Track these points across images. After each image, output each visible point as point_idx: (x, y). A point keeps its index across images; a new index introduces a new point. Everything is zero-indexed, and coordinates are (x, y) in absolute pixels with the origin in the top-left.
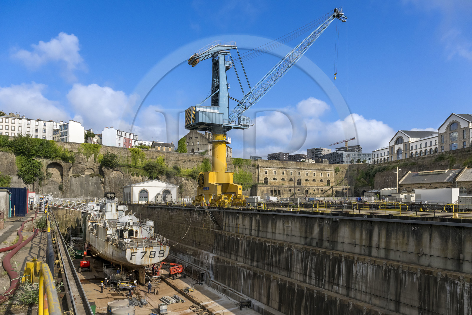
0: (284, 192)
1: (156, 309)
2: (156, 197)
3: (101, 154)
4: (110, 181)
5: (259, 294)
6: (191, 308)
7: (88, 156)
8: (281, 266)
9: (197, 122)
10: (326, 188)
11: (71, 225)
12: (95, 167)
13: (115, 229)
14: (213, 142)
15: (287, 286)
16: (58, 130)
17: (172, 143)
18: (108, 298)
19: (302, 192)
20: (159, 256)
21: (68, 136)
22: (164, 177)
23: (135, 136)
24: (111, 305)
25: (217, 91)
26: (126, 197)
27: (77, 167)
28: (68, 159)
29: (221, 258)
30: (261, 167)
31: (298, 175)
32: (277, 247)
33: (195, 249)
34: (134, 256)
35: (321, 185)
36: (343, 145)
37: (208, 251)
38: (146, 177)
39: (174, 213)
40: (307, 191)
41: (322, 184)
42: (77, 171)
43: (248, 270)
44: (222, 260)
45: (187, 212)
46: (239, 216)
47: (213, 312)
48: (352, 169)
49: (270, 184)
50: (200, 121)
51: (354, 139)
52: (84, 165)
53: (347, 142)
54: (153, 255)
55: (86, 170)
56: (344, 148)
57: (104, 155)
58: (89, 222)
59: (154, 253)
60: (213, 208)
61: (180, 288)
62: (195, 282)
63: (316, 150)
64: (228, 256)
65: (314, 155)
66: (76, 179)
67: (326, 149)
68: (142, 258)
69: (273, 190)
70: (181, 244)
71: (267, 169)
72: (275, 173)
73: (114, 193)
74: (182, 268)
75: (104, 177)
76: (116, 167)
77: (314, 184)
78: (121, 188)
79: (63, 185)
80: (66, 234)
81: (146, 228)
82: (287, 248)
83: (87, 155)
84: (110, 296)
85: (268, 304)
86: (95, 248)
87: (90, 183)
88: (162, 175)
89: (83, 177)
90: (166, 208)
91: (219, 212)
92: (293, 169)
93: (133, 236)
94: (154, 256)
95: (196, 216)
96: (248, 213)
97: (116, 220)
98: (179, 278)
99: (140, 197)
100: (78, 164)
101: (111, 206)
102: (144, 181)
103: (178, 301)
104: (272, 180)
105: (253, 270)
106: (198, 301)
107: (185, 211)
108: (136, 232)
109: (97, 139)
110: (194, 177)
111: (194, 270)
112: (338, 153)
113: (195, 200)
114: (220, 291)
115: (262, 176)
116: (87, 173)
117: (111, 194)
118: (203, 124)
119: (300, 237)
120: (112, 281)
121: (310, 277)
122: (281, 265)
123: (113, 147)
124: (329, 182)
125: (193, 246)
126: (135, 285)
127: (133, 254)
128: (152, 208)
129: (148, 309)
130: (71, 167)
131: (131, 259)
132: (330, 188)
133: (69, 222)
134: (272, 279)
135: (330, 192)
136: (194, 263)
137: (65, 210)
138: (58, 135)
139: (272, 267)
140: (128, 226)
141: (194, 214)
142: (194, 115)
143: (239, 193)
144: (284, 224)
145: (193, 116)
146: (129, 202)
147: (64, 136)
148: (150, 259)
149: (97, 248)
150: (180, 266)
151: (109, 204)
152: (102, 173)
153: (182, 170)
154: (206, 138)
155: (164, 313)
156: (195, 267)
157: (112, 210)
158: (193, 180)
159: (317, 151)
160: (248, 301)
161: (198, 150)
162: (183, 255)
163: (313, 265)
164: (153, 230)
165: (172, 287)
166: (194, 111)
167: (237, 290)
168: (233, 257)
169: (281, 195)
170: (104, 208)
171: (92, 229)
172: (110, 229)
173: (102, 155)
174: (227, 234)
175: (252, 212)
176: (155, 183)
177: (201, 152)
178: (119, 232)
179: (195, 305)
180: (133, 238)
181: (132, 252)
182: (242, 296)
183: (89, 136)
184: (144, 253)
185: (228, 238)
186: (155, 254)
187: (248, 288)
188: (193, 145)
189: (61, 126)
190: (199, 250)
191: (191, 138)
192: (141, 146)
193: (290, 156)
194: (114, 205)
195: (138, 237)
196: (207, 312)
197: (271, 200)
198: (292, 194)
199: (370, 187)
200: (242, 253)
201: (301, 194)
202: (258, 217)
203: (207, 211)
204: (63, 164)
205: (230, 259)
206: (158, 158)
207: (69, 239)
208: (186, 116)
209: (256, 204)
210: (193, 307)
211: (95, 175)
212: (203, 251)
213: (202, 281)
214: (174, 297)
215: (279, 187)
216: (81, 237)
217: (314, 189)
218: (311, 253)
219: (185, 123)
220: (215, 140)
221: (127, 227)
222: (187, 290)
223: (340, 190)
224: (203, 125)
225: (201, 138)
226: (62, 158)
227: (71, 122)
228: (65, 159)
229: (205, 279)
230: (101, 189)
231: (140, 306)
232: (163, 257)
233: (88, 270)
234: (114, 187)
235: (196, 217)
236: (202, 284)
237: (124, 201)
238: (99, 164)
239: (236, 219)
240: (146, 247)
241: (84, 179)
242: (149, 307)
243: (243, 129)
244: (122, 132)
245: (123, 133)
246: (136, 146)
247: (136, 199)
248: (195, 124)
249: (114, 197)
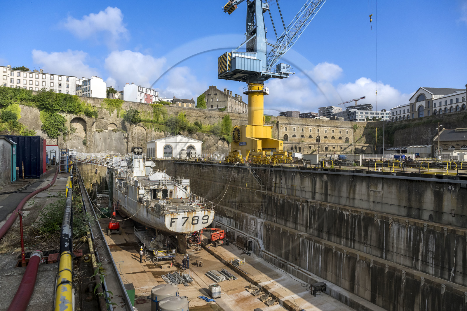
0: (305, 149)
1: (206, 290)
2: (181, 153)
3: (124, 109)
4: (133, 137)
6: (248, 289)
7: (111, 112)
9: (233, 70)
11: (96, 181)
12: (118, 122)
13: (148, 188)
14: (250, 92)
16: (81, 86)
18: (144, 272)
19: (322, 149)
20: (202, 222)
22: (186, 132)
23: (156, 92)
25: (254, 36)
26: (150, 152)
27: (100, 122)
28: (91, 114)
29: (274, 225)
30: (280, 124)
31: (317, 132)
33: (237, 211)
34: (174, 222)
37: (253, 215)
38: (168, 132)
39: (206, 170)
40: (326, 148)
41: (341, 141)
42: (100, 126)
45: (222, 169)
46: (294, 176)
47: (280, 298)
48: (370, 126)
49: (291, 141)
52: (107, 120)
54: (196, 221)
55: (109, 126)
57: (126, 110)
58: (116, 179)
59: (197, 218)
60: (256, 166)
61: (227, 260)
65: (326, 113)
66: (99, 134)
67: (337, 108)
68: (183, 225)
69: (294, 147)
70: (221, 206)
71: (287, 126)
72: (294, 130)
73: (142, 149)
74: (223, 233)
75: (126, 132)
76: (138, 122)
77: (332, 141)
79: (87, 140)
80: (92, 191)
81: (181, 187)
83: (109, 111)
84: (146, 269)
86: (124, 207)
87: (114, 139)
88: (184, 131)
89: (106, 132)
90: (195, 165)
91: (265, 170)
92: (310, 126)
93: (167, 196)
94: (196, 223)
96: (310, 173)
97: (144, 176)
98: (221, 245)
99: (165, 153)
100: (101, 119)
101: (139, 162)
102: (167, 137)
103: (229, 278)
104: (292, 137)
106: (255, 280)
108: (171, 192)
109: (118, 96)
110: (215, 134)
111: (238, 236)
112: (350, 111)
114: (277, 266)
115: (281, 133)
116: (110, 128)
117: (138, 149)
123: (134, 103)
124: (347, 140)
125: (232, 208)
126: (173, 255)
127: (173, 220)
130: (94, 122)
131: (171, 226)
132: (350, 146)
133: (94, 178)
134: (358, 259)
135: (349, 149)
136: (236, 228)
137: (90, 166)
138: (81, 91)
140: (162, 186)
145: (228, 62)
146: (154, 157)
147: (87, 92)
148: (192, 225)
149: (126, 208)
150: (222, 231)
151: (136, 160)
152: (124, 128)
153: (203, 126)
154: (225, 95)
155: (217, 296)
156: (239, 233)
157: (140, 166)
158: (214, 136)
159: (328, 109)
160: (323, 284)
161: (218, 107)
164: (189, 189)
165: (216, 257)
166: (230, 57)
167: (300, 266)
168: (282, 222)
169: (302, 152)
170: (132, 164)
171: (120, 187)
172: (142, 188)
173: (125, 111)
175: (316, 172)
176: (179, 138)
177: (221, 109)
178: (153, 192)
179: (253, 286)
180: (169, 199)
181: (173, 218)
182: (310, 275)
183: (110, 92)
184: (186, 219)
186: (198, 220)
188: (212, 102)
189: (83, 82)
190: (242, 213)
191: (210, 95)
192: (163, 102)
193: (302, 114)
194: (141, 161)
195: (173, 198)
196: (271, 296)
198: (312, 151)
199: (390, 145)
200: (303, 221)
201: (321, 152)
204: (86, 118)
206: (179, 114)
207: (95, 197)
209: (317, 162)
210: (250, 287)
211: (118, 131)
212: (247, 214)
213: (249, 250)
214: (222, 271)
215: (299, 144)
216: (108, 194)
217: (334, 146)
220: (253, 91)
221: (161, 187)
222: (237, 263)
223: (360, 148)
224: (239, 73)
225: (221, 94)
226: (85, 113)
228: (88, 114)
229: (253, 248)
230: (124, 145)
231: (184, 284)
232: (207, 223)
233: (118, 232)
234: (137, 142)
238: (122, 119)
240: (188, 212)
241: (107, 134)
245: (144, 89)
246: (157, 102)
248: (231, 72)
249: (142, 152)
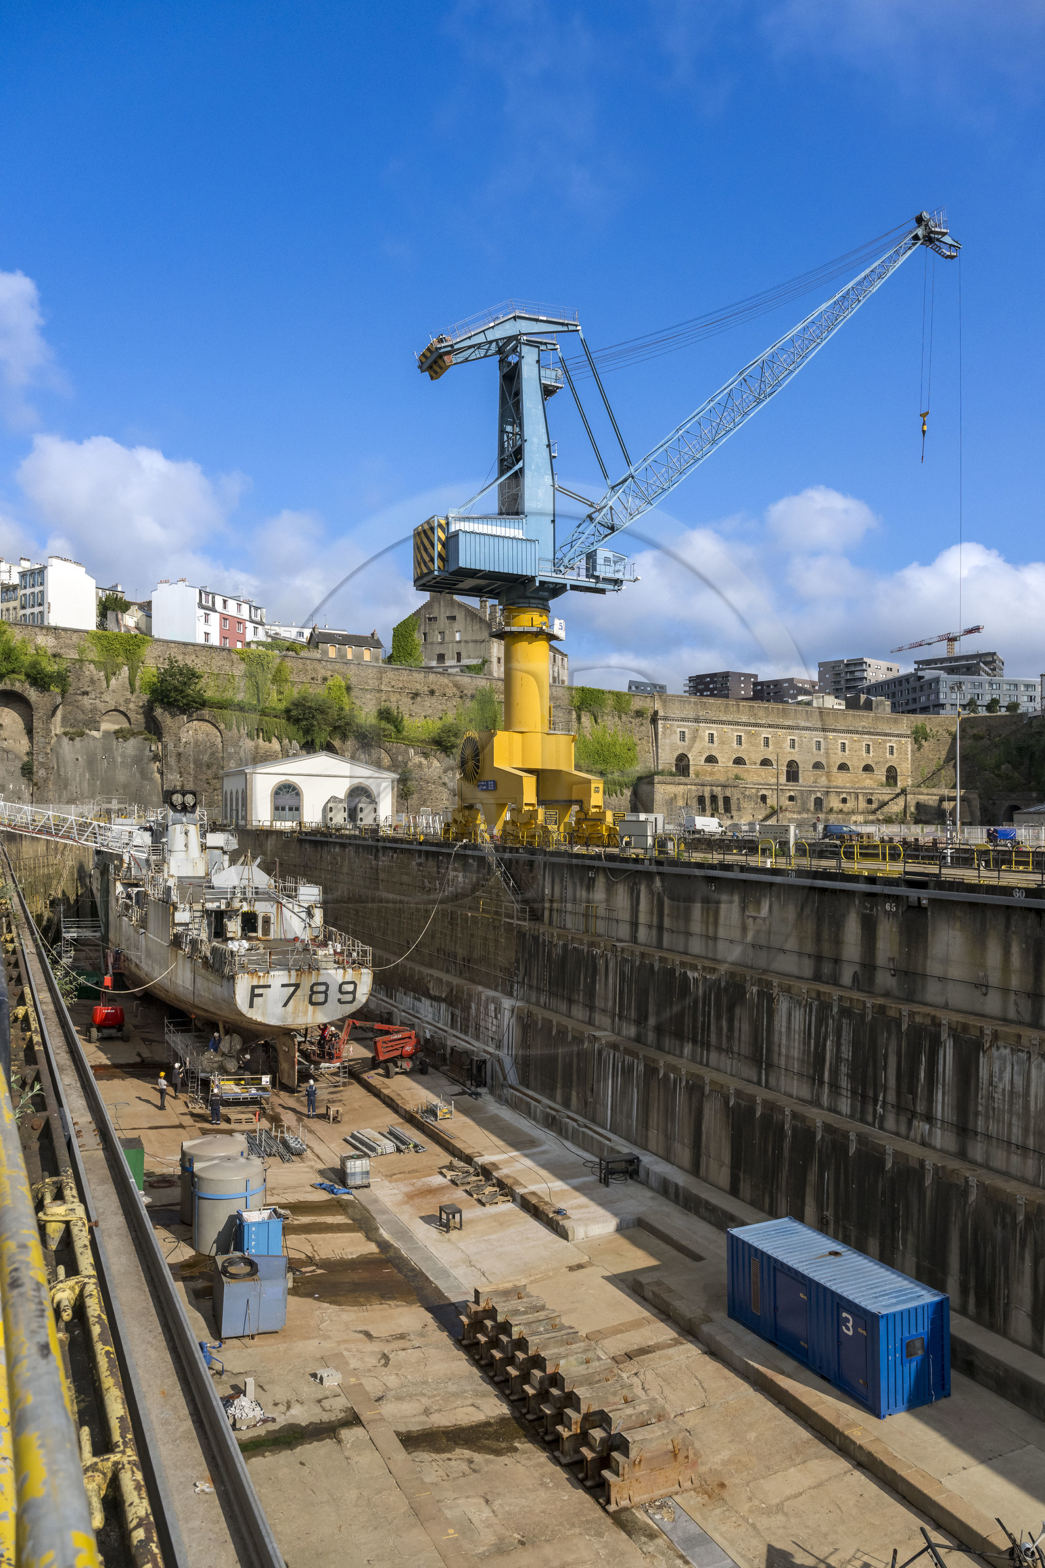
0: (744, 804)
1: (333, 1170)
2: (327, 810)
3: (151, 665)
4: (179, 754)
5: (666, 1136)
6: (444, 1171)
7: (111, 672)
8: (735, 1049)
9: (453, 568)
10: (885, 794)
11: (63, 891)
12: (132, 706)
13: (200, 908)
14: (506, 632)
15: (758, 1114)
16: (15, 587)
17: (373, 634)
18: (181, 1126)
19: (804, 803)
20: (339, 1000)
21: (46, 605)
22: (350, 743)
23: (257, 608)
24: (192, 1152)
25: (517, 468)
26: (231, 805)
27: (77, 707)
28: (46, 680)
29: (540, 1014)
30: (665, 719)
31: (789, 749)
32: (723, 984)
33: (456, 981)
34: (261, 995)
35: (868, 781)
36: (940, 650)
37: (496, 990)
38: (294, 742)
39: (384, 861)
40: (819, 803)
41: (871, 779)
42: (75, 719)
43: (627, 1057)
44: (543, 1019)
45: (427, 859)
46: (594, 879)
47: (515, 1188)
48: (971, 732)
49: (697, 775)
50: (462, 564)
51: (977, 629)
52: (98, 701)
53: (952, 640)
54: (320, 995)
55: (105, 718)
56: (942, 660)
57: (158, 669)
58: (118, 884)
59: (323, 988)
60: (511, 850)
61: (410, 1107)
62: (457, 1089)
63: (847, 665)
64: (563, 1007)
65: (843, 682)
66: (74, 745)
67: (884, 664)
68: (285, 1005)
69: (707, 795)
70: (409, 964)
71: (685, 726)
72: (712, 740)
73: (194, 794)
74: (414, 1040)
75: (160, 739)
76: (198, 709)
77: (841, 779)
78: (216, 777)
79: (36, 763)
80: (49, 920)
81: (296, 907)
82: (755, 989)
83: (105, 669)
84: (188, 1121)
85: (695, 1169)
86: (137, 965)
87: (119, 760)
88: (344, 737)
89: (94, 738)
90: (358, 846)
91: (531, 864)
92: (770, 726)
93: (255, 930)
94: (323, 1000)
95: (455, 873)
96: (626, 871)
97: (200, 878)
98: (405, 1073)
99: (277, 808)
100: (80, 698)
101: (186, 834)
102: (288, 756)
103: (403, 1147)
104: (702, 762)
105: (645, 1057)
106: (468, 1151)
107: (420, 856)
108: (267, 921)
109: (135, 619)
110: (447, 748)
111: (452, 1049)
112: (922, 677)
113: (450, 820)
114: (537, 1122)
115: (667, 748)
116: (108, 726)
117: (184, 795)
118: (473, 573)
119: (800, 954)
120: (193, 1073)
121: (835, 1087)
122: (737, 1042)
123: (185, 644)
124: (892, 775)
125: (448, 971)
126: (264, 1089)
127: (257, 991)
128: (315, 843)
129: (308, 1170)
130: (57, 707)
131: (251, 1006)
132: (898, 795)
133: (55, 882)
134: (707, 1089)
135: (896, 807)
136: (452, 1027)
137: (43, 843)
138: (16, 604)
139: (708, 1051)
140: (241, 901)
141: (451, 867)
142: (444, 545)
143: (593, 803)
144: (743, 909)
145: (439, 547)
146: (242, 823)
147: (33, 606)
148: (311, 1008)
149: (143, 965)
150: (406, 1034)
151: (178, 827)
152: (154, 729)
153: (407, 721)
154: (481, 620)
155: (359, 1182)
156: (456, 1040)
157: (190, 846)
158: (443, 755)
159: (852, 669)
160: (631, 1157)
161: (459, 660)
162: (415, 998)
163: (843, 1048)
164: (318, 914)
165: (384, 1102)
166: (444, 532)
167: (594, 1121)
168: (579, 1012)
169: (734, 813)
170: (164, 840)
171: (127, 907)
172: (182, 906)
173: (154, 671)
174: (559, 936)
175: (639, 867)
176: (322, 762)
177: (467, 667)
178: (213, 919)
179: (457, 1163)
180: (257, 939)
181: (255, 983)
182: (609, 1140)
183: (110, 606)
184: (292, 989)
185: (560, 951)
186: (325, 992)
187: (629, 1116)
188: (441, 643)
189: (23, 575)
190: (466, 985)
191: (435, 619)
192: (276, 642)
193: (762, 683)
194: (193, 830)
195: (272, 936)
196: (498, 1186)
197: (699, 827)
198: (769, 811)
199: (1034, 795)
200: (606, 999)
201: (800, 813)
202: (658, 883)
203: (492, 859)
204: (32, 694)
205: (570, 1017)
206: (330, 682)
207: (57, 938)
208: (418, 548)
209: (650, 841)
210: (451, 1167)
211: (134, 734)
212: (480, 988)
213: (478, 1086)
214: (391, 1133)
215: (724, 786)
216: (95, 928)
217: (844, 795)
218: (835, 1010)
219: (415, 568)
220: (514, 629)
221: (236, 904)
222: (432, 1111)
223: (931, 803)
224: (472, 577)
225: (468, 619)
226: (28, 676)
227: (54, 561)
228: (39, 680)
229: (489, 1081)
230: (151, 780)
231: (282, 1157)
232: (351, 1002)
233: (119, 1034)
234: (192, 772)
235: (457, 876)
236: (478, 1095)
237: (226, 818)
238: (145, 697)
239: (584, 888)
240: (297, 970)
241: (99, 745)
242: (313, 1163)
243: (603, 591)
244: (213, 598)
245: (219, 601)
246: (258, 643)
247: (262, 814)
248: (447, 575)
249: (195, 805)
